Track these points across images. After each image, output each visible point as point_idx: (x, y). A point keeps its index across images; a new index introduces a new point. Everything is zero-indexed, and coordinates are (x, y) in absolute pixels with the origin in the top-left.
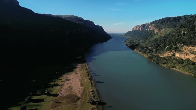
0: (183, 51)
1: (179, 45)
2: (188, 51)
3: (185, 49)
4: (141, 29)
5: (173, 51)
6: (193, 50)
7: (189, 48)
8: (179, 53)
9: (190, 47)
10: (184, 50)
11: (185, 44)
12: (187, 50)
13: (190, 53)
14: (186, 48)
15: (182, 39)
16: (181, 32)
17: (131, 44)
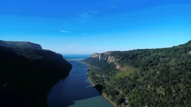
4: (100, 58)
15: (163, 104)
16: (158, 91)
17: (97, 82)
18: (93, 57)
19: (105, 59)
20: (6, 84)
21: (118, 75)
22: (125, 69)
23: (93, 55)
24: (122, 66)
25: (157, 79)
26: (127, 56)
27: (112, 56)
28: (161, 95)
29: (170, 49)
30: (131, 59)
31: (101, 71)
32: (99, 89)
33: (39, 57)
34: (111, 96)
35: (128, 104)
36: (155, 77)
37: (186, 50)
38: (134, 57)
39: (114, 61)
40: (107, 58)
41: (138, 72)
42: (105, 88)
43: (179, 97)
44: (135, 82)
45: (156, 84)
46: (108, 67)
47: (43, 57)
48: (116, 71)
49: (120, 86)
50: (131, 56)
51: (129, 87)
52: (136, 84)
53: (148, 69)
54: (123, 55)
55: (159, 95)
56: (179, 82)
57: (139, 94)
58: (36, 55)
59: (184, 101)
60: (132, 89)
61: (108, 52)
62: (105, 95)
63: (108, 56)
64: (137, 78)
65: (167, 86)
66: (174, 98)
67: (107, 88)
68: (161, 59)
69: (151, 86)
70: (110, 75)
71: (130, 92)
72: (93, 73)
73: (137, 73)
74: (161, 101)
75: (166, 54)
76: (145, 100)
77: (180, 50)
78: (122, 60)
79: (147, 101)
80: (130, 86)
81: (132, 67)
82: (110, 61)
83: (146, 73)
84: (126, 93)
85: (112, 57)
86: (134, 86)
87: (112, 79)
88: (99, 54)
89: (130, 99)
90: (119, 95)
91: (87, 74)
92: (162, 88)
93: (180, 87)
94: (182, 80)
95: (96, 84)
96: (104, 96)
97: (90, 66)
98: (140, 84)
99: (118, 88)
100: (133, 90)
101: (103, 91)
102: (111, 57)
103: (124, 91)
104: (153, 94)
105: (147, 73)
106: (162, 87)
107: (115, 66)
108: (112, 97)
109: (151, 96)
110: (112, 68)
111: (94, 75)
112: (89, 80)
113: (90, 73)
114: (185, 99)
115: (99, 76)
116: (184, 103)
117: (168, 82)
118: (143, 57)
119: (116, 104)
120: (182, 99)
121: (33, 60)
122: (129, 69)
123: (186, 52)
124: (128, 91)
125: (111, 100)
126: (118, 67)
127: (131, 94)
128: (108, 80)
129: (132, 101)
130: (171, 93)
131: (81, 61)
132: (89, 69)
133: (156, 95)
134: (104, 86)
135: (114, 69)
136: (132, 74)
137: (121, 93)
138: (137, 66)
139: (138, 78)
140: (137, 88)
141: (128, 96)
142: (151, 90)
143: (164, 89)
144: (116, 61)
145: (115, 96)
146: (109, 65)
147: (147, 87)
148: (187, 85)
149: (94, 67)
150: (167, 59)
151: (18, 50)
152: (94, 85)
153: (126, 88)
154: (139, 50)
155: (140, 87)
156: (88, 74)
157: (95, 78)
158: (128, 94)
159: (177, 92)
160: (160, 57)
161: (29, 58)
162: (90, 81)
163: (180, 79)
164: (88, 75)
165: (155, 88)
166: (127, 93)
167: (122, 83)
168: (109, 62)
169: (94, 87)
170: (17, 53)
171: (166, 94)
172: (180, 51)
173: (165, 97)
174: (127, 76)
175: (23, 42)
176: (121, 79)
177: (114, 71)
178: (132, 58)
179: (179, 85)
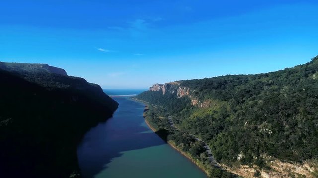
0: (274, 170)
1: (264, 156)
2: (284, 170)
3: (279, 167)
4: (164, 91)
5: (255, 166)
6: (292, 170)
7: (285, 164)
8: (268, 172)
9: (285, 162)
10: (277, 168)
11: (275, 156)
12: (281, 169)
13: (288, 176)
14: (278, 164)
15: (269, 147)
16: (260, 129)
17: (159, 126)
18: (153, 90)
19: (174, 92)
20: (8, 120)
21: (195, 114)
22: (206, 104)
23: (153, 87)
24: (201, 100)
25: (258, 110)
26: (209, 84)
27: (185, 86)
28: (265, 135)
29: (281, 72)
30: (216, 88)
31: (165, 111)
32: (163, 135)
33: (63, 85)
34: (183, 144)
35: (211, 155)
36: (256, 109)
37: (307, 72)
38: (221, 86)
39: (188, 93)
40: (176, 91)
41: (228, 108)
42: (174, 133)
43: (295, 135)
44: (222, 123)
45: (258, 119)
46: (178, 104)
47: (68, 85)
48: (191, 108)
49: (198, 129)
50: (216, 84)
51: (212, 129)
52: (224, 126)
53: (244, 102)
54: (203, 84)
55: (263, 135)
56: (295, 113)
57: (229, 137)
58: (57, 83)
59: (304, 141)
60: (217, 134)
61: (177, 81)
62: (172, 143)
63: (178, 88)
64: (225, 116)
65: (275, 120)
66: (288, 137)
67: (176, 134)
68: (265, 87)
69: (250, 123)
70: (181, 115)
71: (214, 138)
72: (153, 114)
73: (226, 109)
74: (265, 143)
75: (273, 80)
76: (239, 144)
77: (296, 72)
78: (202, 90)
79: (243, 146)
80: (214, 128)
81: (217, 100)
82: (182, 95)
83: (240, 108)
84: (208, 140)
85: (185, 88)
86: (221, 128)
87: (184, 121)
88: (162, 85)
89: (214, 148)
90: (196, 143)
91: (143, 115)
92: (267, 124)
93: (297, 120)
94: (301, 109)
95: (158, 129)
96: (172, 145)
97: (148, 105)
98: (231, 123)
99: (194, 133)
100: (220, 135)
101: (169, 137)
102: (183, 88)
103: (205, 136)
104: (253, 134)
105: (243, 107)
106: (268, 122)
107: (190, 101)
108: (185, 145)
109: (250, 137)
110: (185, 105)
111: (154, 118)
112: (146, 123)
113: (149, 113)
114: (305, 137)
115: (163, 118)
116: (303, 143)
117: (278, 113)
118: (236, 85)
119: (190, 155)
120: (300, 139)
121: (52, 89)
122: (213, 104)
123: (306, 76)
124: (212, 137)
125: (183, 150)
126: (194, 102)
127: (216, 140)
128: (178, 123)
129: (217, 150)
130: (282, 130)
131: (133, 97)
132: (147, 108)
133: (258, 135)
134: (172, 131)
135: (188, 105)
136: (217, 112)
137: (200, 140)
138: (225, 99)
139: (228, 116)
140: (226, 131)
141: (211, 145)
142: (250, 128)
143: (270, 125)
144: (190, 94)
145: (189, 144)
146: (179, 101)
147: (243, 124)
148: (309, 117)
149: (155, 106)
150: (275, 87)
151: (26, 75)
152: (154, 130)
153: (207, 132)
154: (230, 75)
155: (231, 128)
156: (145, 115)
157: (155, 121)
158: (211, 141)
159: (291, 128)
160: (265, 84)
161: (45, 85)
162: (149, 126)
163: (297, 108)
164: (144, 117)
165: (256, 125)
166: (210, 139)
167: (201, 125)
168: (179, 96)
169: (155, 132)
170: (25, 78)
171: (274, 132)
172: (297, 74)
173: (272, 137)
174: (209, 115)
175: (36, 64)
176: (199, 119)
177: (188, 109)
178: (218, 87)
179: (295, 118)
